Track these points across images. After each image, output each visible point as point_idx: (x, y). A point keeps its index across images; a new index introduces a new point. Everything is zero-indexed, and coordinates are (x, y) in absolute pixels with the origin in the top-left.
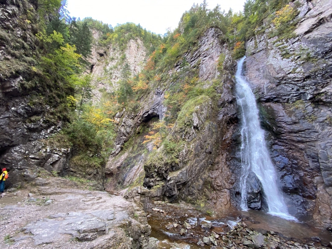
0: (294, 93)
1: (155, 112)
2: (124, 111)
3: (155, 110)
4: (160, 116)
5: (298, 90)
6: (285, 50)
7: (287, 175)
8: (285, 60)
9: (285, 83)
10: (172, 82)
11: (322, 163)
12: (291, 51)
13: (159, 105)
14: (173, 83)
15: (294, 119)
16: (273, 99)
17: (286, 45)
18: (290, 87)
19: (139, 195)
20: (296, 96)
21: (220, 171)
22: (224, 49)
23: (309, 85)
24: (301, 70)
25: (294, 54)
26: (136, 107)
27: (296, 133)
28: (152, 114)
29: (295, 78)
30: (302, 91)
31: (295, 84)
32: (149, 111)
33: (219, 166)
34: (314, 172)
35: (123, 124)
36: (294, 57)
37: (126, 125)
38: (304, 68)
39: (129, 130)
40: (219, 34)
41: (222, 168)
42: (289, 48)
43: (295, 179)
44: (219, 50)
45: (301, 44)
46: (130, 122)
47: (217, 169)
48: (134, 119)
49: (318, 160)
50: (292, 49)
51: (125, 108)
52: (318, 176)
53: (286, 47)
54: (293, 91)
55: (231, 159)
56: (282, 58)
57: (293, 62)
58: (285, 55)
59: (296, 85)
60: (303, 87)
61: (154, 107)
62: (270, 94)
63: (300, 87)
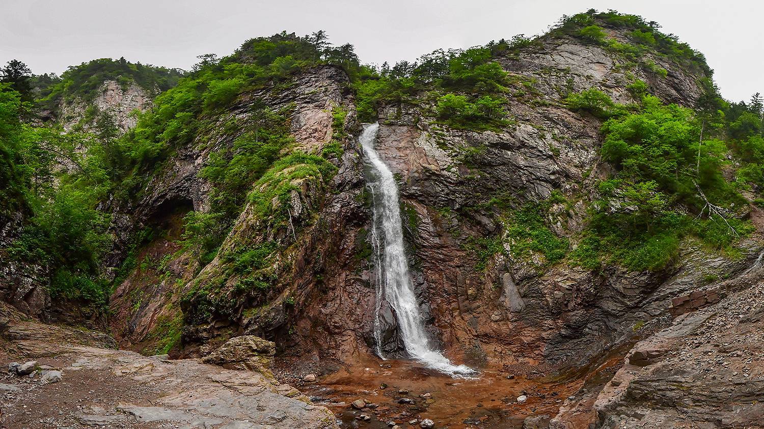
0: (442, 197)
1: (182, 194)
2: (111, 199)
3: (182, 191)
4: (194, 202)
5: (447, 194)
6: (443, 139)
7: (425, 303)
8: (441, 152)
9: (436, 180)
10: (222, 136)
11: (460, 287)
12: (449, 143)
13: (190, 179)
14: (225, 136)
15: (439, 230)
16: (418, 196)
17: (446, 133)
18: (440, 187)
19: (256, 353)
20: (443, 201)
21: (338, 302)
22: (347, 101)
23: (460, 192)
24: (457, 171)
25: (452, 149)
26: (137, 188)
27: (438, 248)
28: (174, 199)
29: (449, 178)
30: (451, 197)
31: (447, 186)
32: (166, 194)
33: (337, 295)
34: (451, 298)
35: (112, 225)
36: (452, 152)
37: (119, 227)
38: (460, 170)
39: (124, 236)
40: (344, 78)
41: (341, 298)
42: (449, 138)
43: (432, 307)
44: (339, 99)
45: (462, 141)
46: (126, 219)
47: (333, 299)
48: (132, 214)
49: (456, 283)
50: (451, 142)
51: (113, 195)
52: (454, 301)
53: (444, 135)
54: (443, 193)
55: (353, 283)
56: (438, 146)
57: (450, 158)
58: (442, 145)
59: (448, 188)
60: (454, 192)
61: (179, 185)
62: (416, 188)
63: (451, 191)
